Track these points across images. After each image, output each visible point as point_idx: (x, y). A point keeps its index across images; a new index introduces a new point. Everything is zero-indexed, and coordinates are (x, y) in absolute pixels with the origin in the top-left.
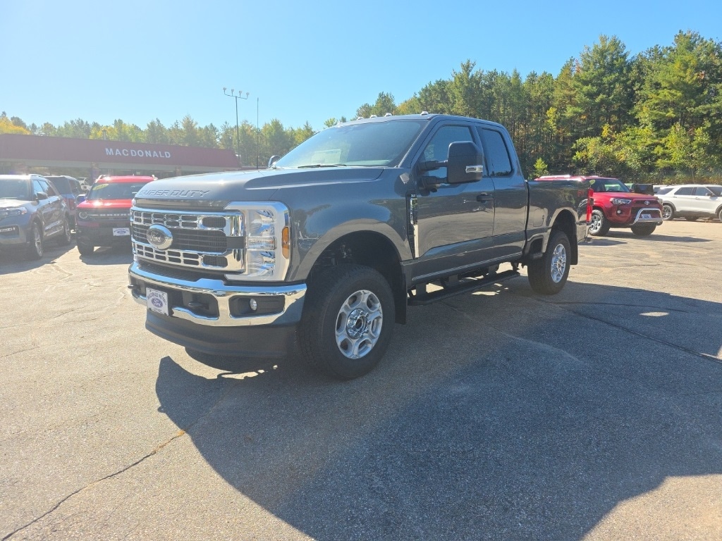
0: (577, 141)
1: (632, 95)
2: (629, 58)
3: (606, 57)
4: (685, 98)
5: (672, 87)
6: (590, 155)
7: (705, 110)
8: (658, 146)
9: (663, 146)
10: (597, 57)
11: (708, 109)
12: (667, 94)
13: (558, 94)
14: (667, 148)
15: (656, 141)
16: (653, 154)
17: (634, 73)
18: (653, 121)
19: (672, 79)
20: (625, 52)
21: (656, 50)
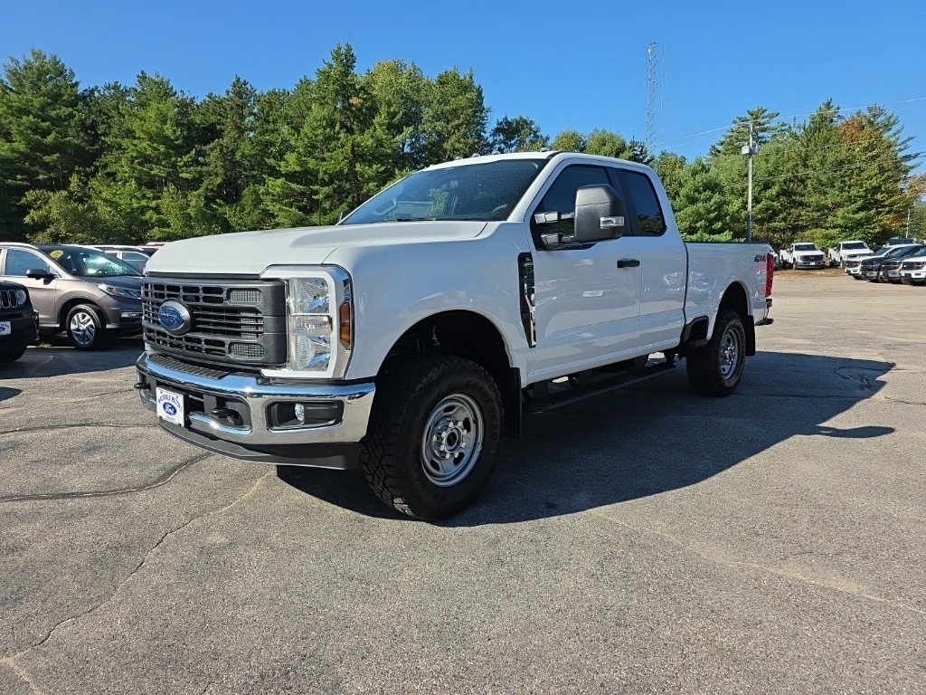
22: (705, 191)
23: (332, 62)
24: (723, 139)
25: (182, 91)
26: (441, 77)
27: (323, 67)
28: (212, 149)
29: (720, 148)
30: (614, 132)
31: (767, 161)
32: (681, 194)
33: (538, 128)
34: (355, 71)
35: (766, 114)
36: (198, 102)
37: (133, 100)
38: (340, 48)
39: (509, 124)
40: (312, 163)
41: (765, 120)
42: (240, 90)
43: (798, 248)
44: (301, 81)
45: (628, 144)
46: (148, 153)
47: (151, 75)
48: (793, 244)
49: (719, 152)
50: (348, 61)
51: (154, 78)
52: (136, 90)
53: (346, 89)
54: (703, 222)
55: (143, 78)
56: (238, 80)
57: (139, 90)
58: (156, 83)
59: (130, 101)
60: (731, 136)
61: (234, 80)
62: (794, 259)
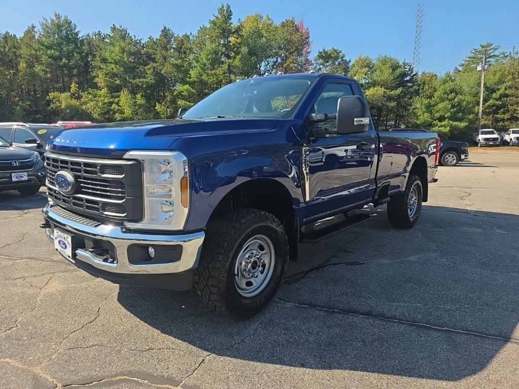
0: (49, 94)
1: (87, 64)
2: (80, 35)
3: (62, 30)
4: (125, 72)
5: (116, 63)
6: (63, 106)
7: (140, 82)
8: (114, 104)
9: (117, 104)
10: (55, 29)
11: (142, 82)
12: (114, 67)
13: (24, 51)
14: (120, 106)
15: (111, 100)
16: (111, 110)
17: (86, 48)
18: (107, 86)
19: (115, 58)
20: (76, 31)
21: (99, 34)
22: (451, 93)
23: (219, 16)
24: (463, 62)
25: (135, 36)
26: (283, 23)
27: (213, 18)
28: (148, 69)
29: (460, 68)
30: (392, 57)
31: (494, 75)
32: (435, 96)
33: (344, 55)
34: (232, 21)
35: (492, 47)
36: (143, 42)
37: (108, 41)
38: (223, 7)
39: (326, 53)
40: (204, 77)
41: (492, 51)
42: (166, 33)
43: (514, 132)
44: (201, 28)
45: (401, 63)
46: (115, 71)
47: (118, 27)
48: (511, 130)
49: (459, 71)
50: (228, 15)
51: (119, 28)
52: (109, 35)
53: (225, 32)
54: (449, 114)
55: (114, 29)
56: (165, 28)
57: (111, 35)
58: (120, 30)
59: (106, 42)
60: (469, 61)
61: (163, 28)
62: (511, 139)
